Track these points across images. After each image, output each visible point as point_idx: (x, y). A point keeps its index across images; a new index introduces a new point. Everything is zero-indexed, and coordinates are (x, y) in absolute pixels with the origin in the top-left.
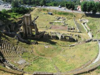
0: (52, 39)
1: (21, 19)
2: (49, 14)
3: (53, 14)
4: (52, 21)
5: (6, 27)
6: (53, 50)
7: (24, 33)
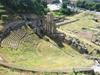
0: (64, 43)
1: (57, 19)
2: (94, 19)
3: (98, 21)
4: (89, 27)
5: (37, 21)
6: (52, 51)
7: (46, 29)
